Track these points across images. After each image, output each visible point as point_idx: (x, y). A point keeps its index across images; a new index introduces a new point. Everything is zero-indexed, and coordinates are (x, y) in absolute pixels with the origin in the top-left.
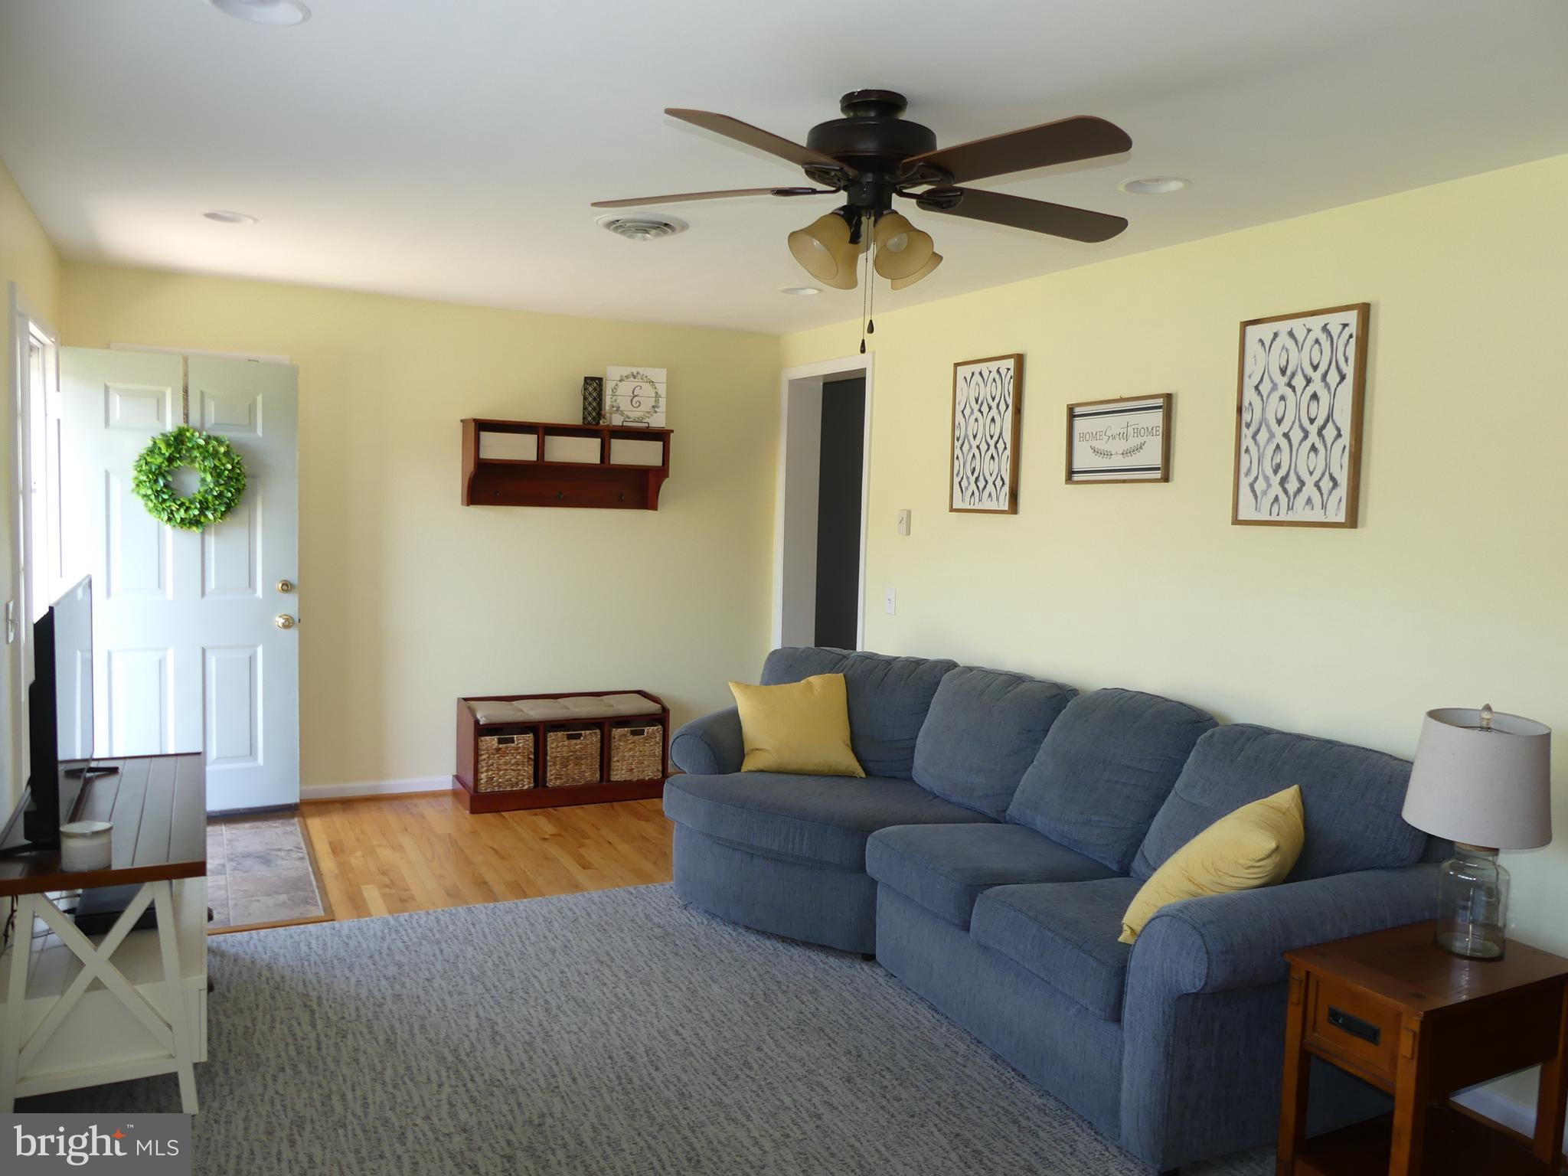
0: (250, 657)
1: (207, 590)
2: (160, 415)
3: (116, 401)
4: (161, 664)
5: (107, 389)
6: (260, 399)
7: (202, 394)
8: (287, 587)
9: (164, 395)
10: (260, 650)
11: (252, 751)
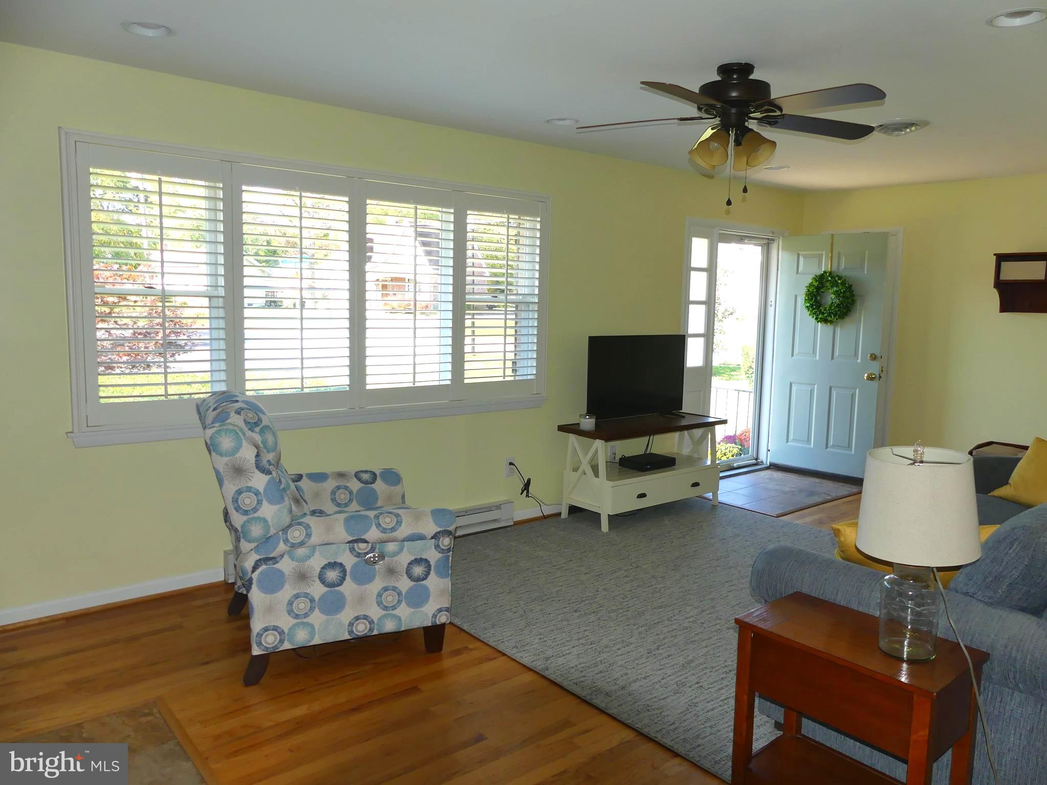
0: (852, 395)
1: (835, 356)
2: (820, 266)
3: (801, 259)
4: (812, 392)
5: (798, 255)
6: (867, 252)
7: (839, 253)
8: (874, 357)
9: (822, 255)
10: (857, 390)
11: (849, 446)
